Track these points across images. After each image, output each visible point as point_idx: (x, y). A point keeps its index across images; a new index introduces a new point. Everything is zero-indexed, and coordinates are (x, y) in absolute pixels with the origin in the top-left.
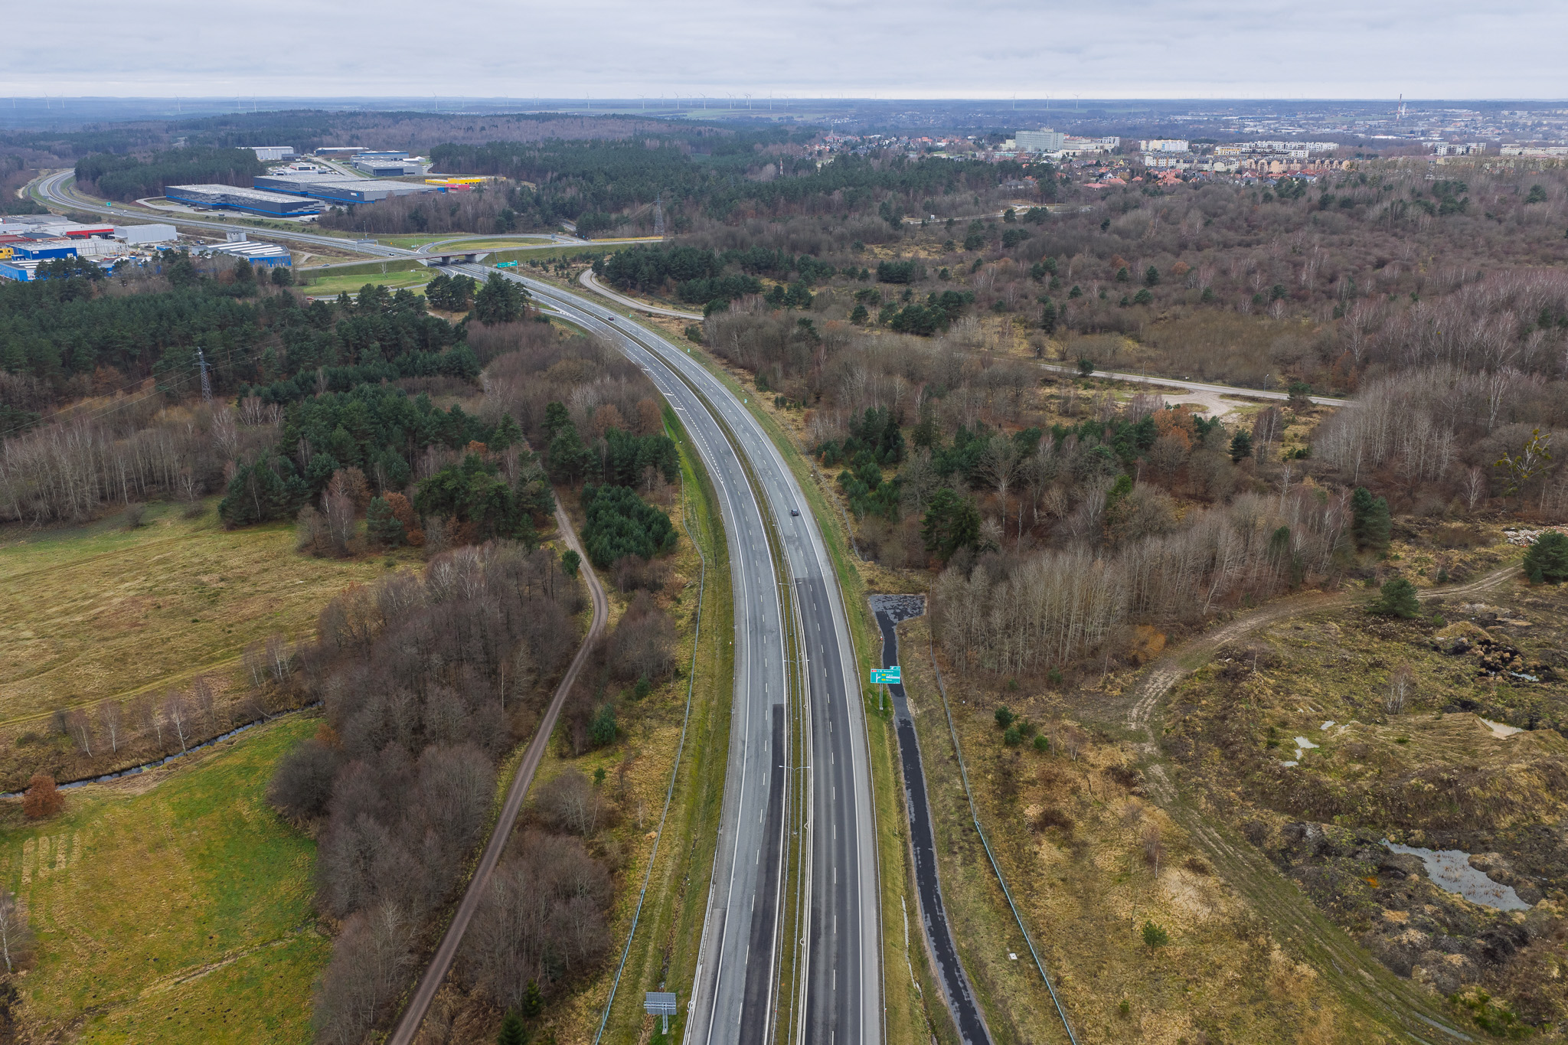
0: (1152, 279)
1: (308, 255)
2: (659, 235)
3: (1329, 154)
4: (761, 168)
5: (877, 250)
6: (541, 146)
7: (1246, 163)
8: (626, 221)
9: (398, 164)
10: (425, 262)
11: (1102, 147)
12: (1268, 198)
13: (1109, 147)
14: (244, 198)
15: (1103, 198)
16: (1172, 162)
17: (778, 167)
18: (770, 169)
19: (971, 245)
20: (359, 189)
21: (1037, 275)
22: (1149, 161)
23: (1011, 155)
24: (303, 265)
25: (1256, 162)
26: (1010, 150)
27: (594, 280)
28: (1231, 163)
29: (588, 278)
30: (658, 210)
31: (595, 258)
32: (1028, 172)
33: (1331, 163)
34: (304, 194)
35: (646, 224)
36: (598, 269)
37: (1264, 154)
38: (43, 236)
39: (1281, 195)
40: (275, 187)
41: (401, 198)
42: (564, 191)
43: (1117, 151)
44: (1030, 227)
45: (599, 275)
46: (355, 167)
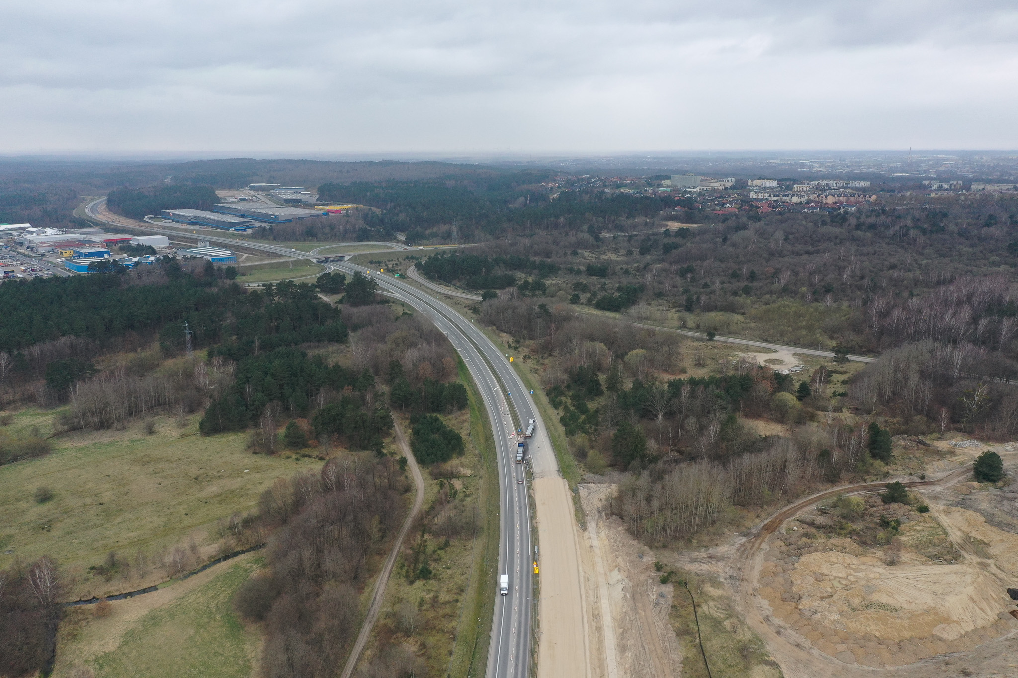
0: (752, 277)
1: (245, 255)
2: (454, 244)
3: (864, 190)
4: (516, 200)
5: (586, 254)
6: (384, 185)
7: (812, 197)
8: (434, 235)
9: (298, 196)
10: (315, 261)
11: (724, 185)
12: (824, 223)
13: (728, 185)
14: (207, 219)
15: (724, 221)
16: (767, 196)
17: (526, 198)
18: (522, 199)
19: (644, 251)
20: (276, 213)
21: (683, 273)
22: (753, 195)
23: (668, 190)
24: (242, 262)
25: (818, 196)
26: (668, 186)
27: (415, 273)
28: (802, 196)
29: (412, 272)
30: (454, 229)
31: (417, 259)
32: (679, 203)
33: (865, 196)
34: (243, 216)
35: (447, 237)
36: (419, 266)
37: (823, 190)
38: (90, 242)
39: (832, 221)
40: (225, 211)
41: (301, 219)
42: (398, 215)
43: (733, 187)
44: (678, 240)
45: (418, 269)
46: (272, 198)
